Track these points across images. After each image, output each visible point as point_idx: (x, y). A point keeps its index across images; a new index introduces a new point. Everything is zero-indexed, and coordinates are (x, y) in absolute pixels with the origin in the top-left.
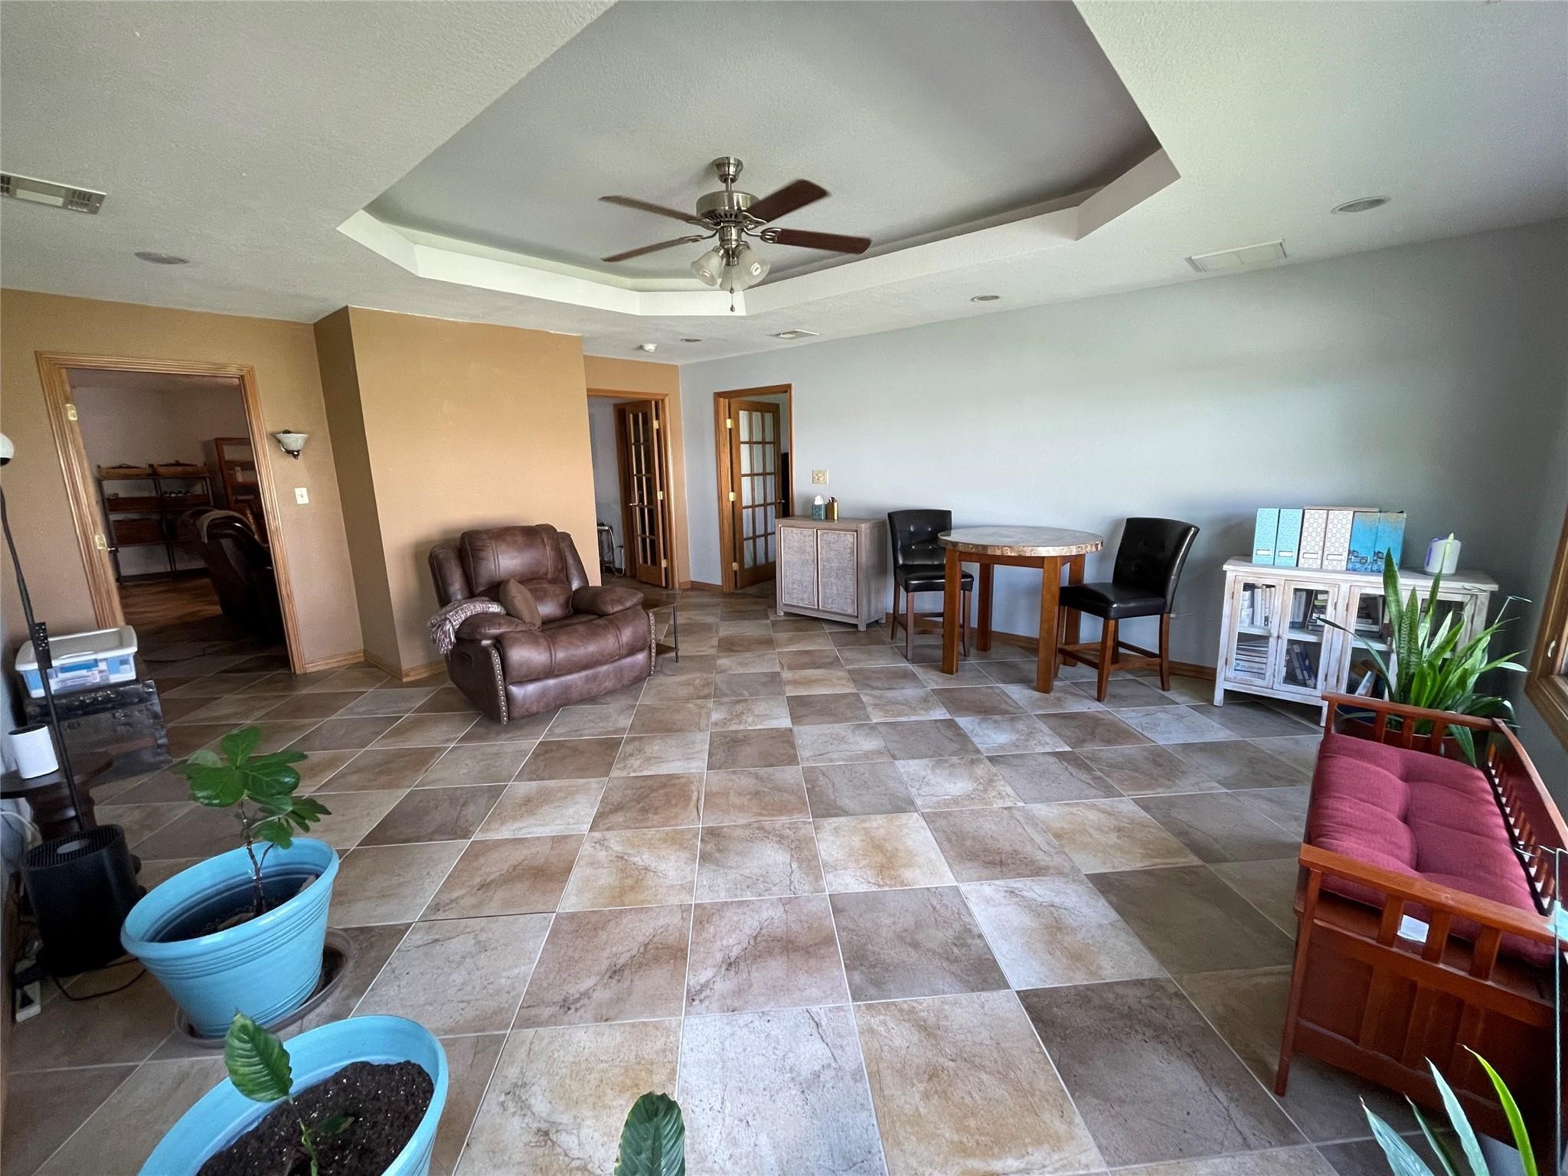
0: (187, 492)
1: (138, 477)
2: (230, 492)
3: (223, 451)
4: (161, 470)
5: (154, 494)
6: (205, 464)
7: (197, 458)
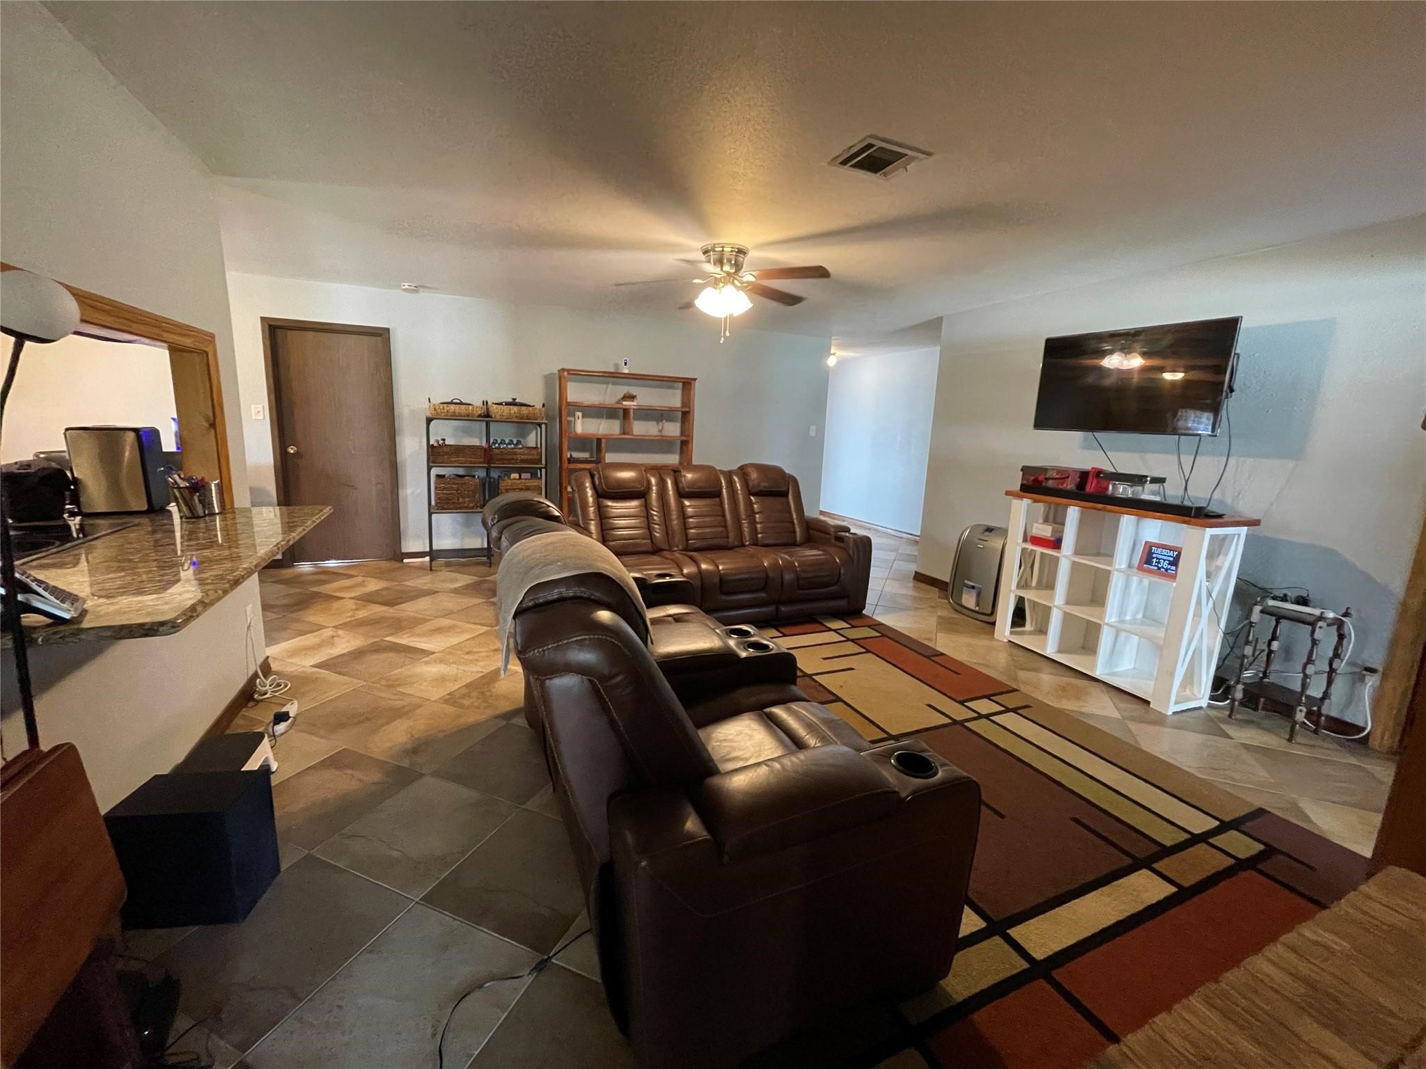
0: (519, 442)
1: (468, 417)
2: (565, 447)
3: (566, 389)
4: (495, 410)
5: (484, 444)
6: (543, 406)
7: (534, 396)
